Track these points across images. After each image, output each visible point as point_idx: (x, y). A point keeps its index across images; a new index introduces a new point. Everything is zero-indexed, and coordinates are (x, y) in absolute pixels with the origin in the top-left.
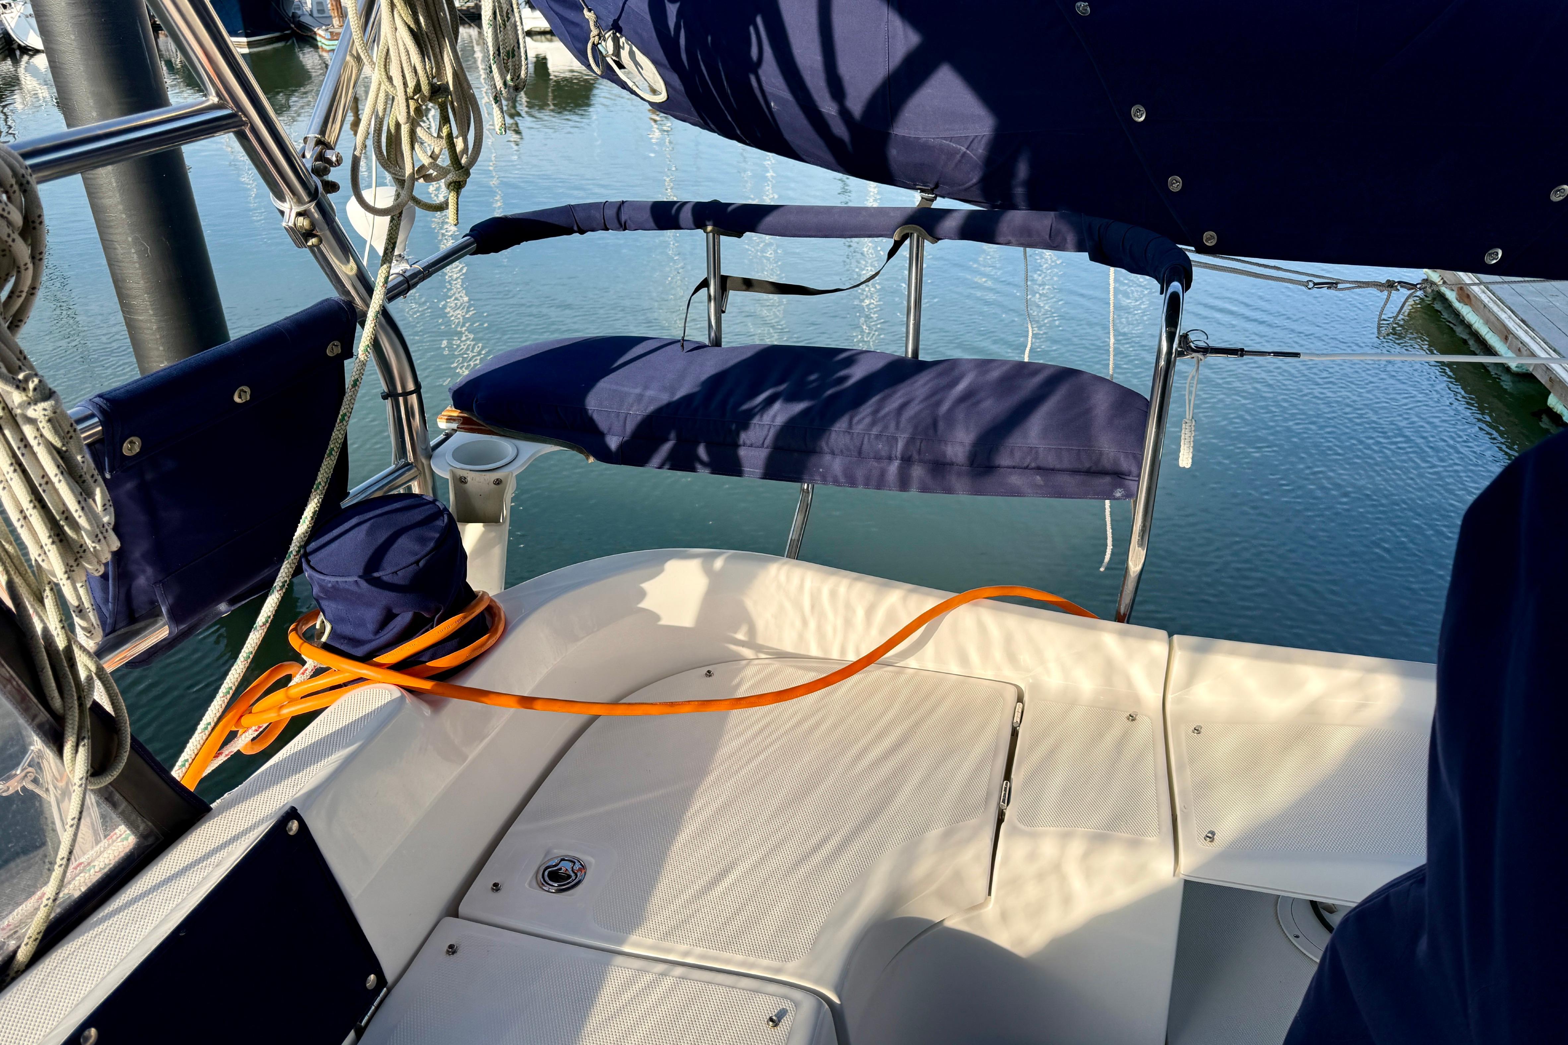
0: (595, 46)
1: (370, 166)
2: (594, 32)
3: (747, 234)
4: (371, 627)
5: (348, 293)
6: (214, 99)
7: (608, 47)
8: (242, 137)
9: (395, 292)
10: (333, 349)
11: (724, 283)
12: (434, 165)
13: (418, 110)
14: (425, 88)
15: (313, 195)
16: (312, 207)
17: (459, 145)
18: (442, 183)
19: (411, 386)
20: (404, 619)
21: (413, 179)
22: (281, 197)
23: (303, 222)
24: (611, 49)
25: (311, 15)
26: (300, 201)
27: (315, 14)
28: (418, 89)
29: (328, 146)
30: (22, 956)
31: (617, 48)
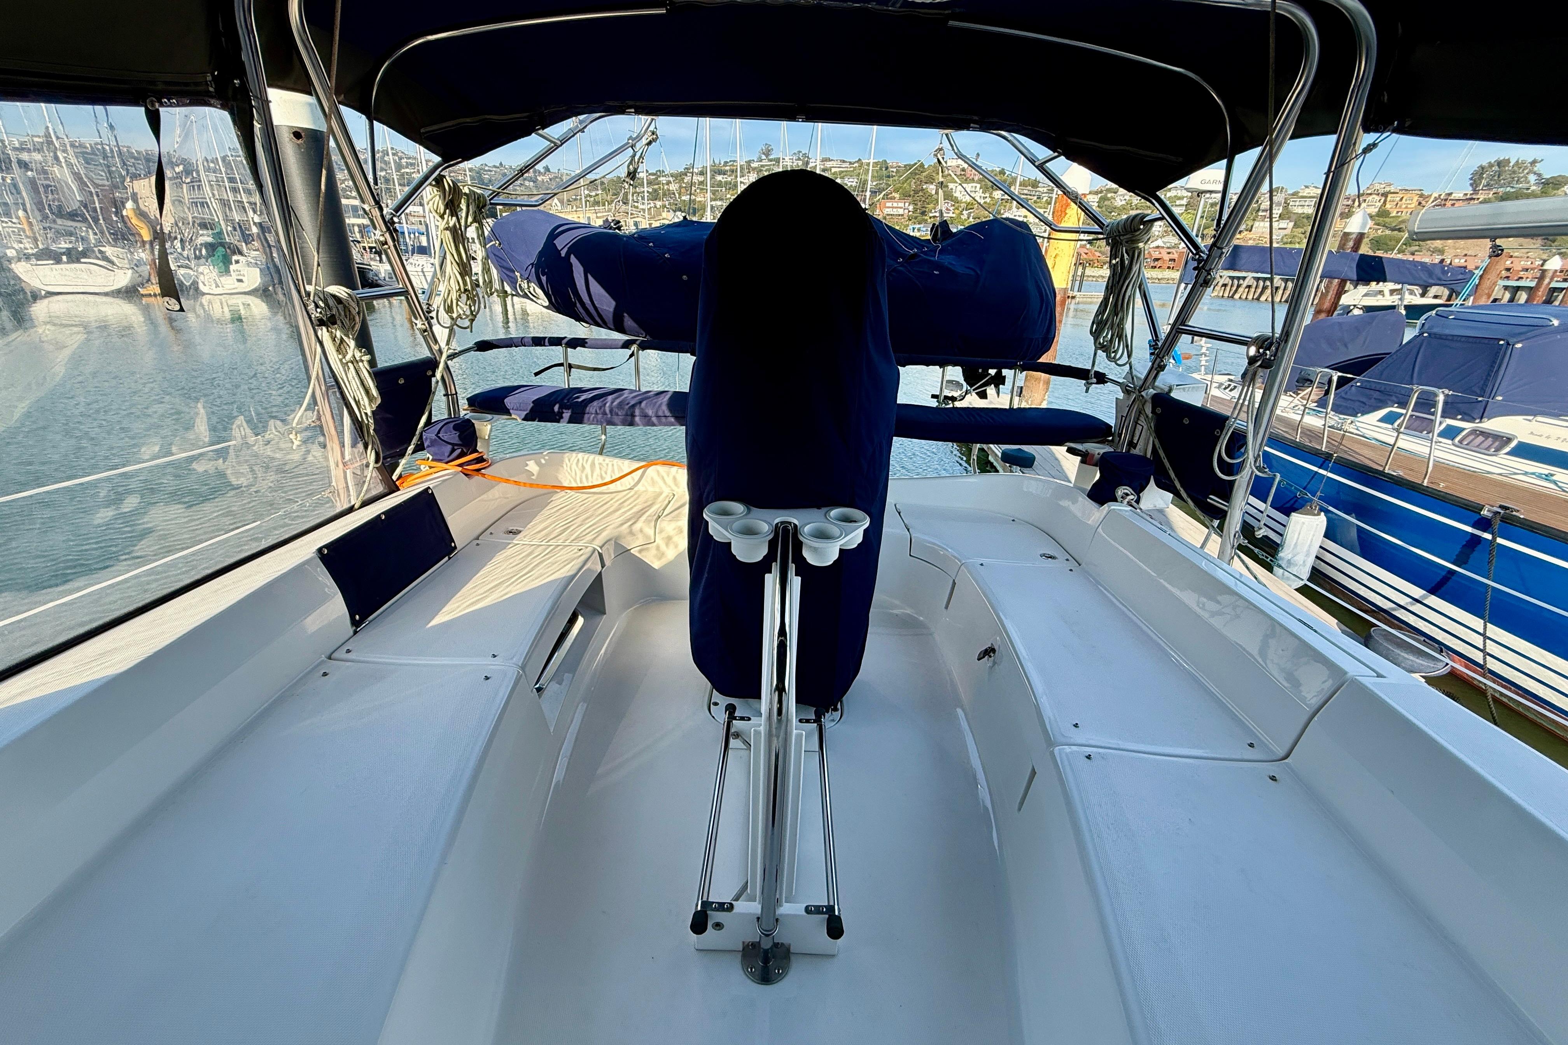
0: (520, 285)
1: (442, 314)
2: (520, 280)
3: (579, 348)
4: (447, 454)
5: (434, 354)
6: (401, 286)
7: (525, 285)
8: (407, 298)
9: (451, 357)
10: (429, 373)
11: (570, 366)
12: (464, 314)
13: (460, 295)
14: (462, 290)
15: (427, 319)
16: (426, 323)
17: (473, 308)
18: (467, 320)
19: (454, 392)
20: (458, 452)
21: (457, 318)
22: (416, 319)
23: (423, 327)
24: (526, 287)
25: (385, 280)
26: (422, 321)
27: (387, 279)
28: (460, 289)
29: (430, 305)
30: (356, 506)
31: (529, 287)
